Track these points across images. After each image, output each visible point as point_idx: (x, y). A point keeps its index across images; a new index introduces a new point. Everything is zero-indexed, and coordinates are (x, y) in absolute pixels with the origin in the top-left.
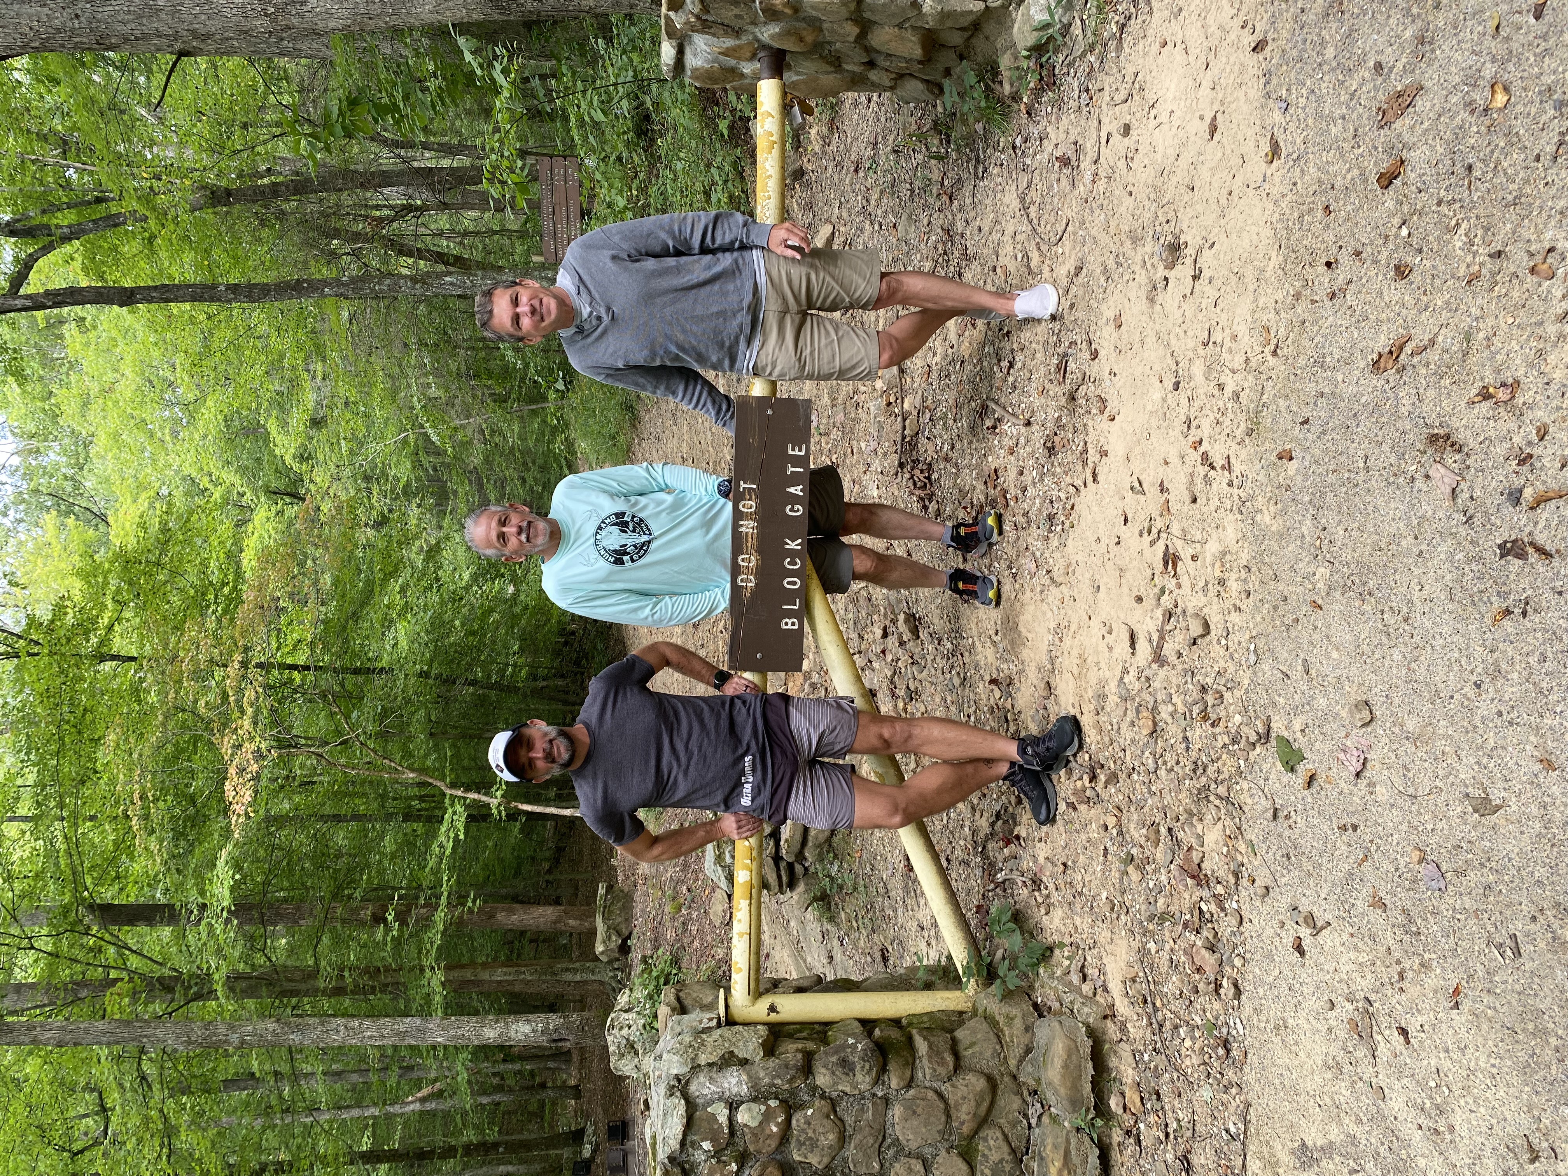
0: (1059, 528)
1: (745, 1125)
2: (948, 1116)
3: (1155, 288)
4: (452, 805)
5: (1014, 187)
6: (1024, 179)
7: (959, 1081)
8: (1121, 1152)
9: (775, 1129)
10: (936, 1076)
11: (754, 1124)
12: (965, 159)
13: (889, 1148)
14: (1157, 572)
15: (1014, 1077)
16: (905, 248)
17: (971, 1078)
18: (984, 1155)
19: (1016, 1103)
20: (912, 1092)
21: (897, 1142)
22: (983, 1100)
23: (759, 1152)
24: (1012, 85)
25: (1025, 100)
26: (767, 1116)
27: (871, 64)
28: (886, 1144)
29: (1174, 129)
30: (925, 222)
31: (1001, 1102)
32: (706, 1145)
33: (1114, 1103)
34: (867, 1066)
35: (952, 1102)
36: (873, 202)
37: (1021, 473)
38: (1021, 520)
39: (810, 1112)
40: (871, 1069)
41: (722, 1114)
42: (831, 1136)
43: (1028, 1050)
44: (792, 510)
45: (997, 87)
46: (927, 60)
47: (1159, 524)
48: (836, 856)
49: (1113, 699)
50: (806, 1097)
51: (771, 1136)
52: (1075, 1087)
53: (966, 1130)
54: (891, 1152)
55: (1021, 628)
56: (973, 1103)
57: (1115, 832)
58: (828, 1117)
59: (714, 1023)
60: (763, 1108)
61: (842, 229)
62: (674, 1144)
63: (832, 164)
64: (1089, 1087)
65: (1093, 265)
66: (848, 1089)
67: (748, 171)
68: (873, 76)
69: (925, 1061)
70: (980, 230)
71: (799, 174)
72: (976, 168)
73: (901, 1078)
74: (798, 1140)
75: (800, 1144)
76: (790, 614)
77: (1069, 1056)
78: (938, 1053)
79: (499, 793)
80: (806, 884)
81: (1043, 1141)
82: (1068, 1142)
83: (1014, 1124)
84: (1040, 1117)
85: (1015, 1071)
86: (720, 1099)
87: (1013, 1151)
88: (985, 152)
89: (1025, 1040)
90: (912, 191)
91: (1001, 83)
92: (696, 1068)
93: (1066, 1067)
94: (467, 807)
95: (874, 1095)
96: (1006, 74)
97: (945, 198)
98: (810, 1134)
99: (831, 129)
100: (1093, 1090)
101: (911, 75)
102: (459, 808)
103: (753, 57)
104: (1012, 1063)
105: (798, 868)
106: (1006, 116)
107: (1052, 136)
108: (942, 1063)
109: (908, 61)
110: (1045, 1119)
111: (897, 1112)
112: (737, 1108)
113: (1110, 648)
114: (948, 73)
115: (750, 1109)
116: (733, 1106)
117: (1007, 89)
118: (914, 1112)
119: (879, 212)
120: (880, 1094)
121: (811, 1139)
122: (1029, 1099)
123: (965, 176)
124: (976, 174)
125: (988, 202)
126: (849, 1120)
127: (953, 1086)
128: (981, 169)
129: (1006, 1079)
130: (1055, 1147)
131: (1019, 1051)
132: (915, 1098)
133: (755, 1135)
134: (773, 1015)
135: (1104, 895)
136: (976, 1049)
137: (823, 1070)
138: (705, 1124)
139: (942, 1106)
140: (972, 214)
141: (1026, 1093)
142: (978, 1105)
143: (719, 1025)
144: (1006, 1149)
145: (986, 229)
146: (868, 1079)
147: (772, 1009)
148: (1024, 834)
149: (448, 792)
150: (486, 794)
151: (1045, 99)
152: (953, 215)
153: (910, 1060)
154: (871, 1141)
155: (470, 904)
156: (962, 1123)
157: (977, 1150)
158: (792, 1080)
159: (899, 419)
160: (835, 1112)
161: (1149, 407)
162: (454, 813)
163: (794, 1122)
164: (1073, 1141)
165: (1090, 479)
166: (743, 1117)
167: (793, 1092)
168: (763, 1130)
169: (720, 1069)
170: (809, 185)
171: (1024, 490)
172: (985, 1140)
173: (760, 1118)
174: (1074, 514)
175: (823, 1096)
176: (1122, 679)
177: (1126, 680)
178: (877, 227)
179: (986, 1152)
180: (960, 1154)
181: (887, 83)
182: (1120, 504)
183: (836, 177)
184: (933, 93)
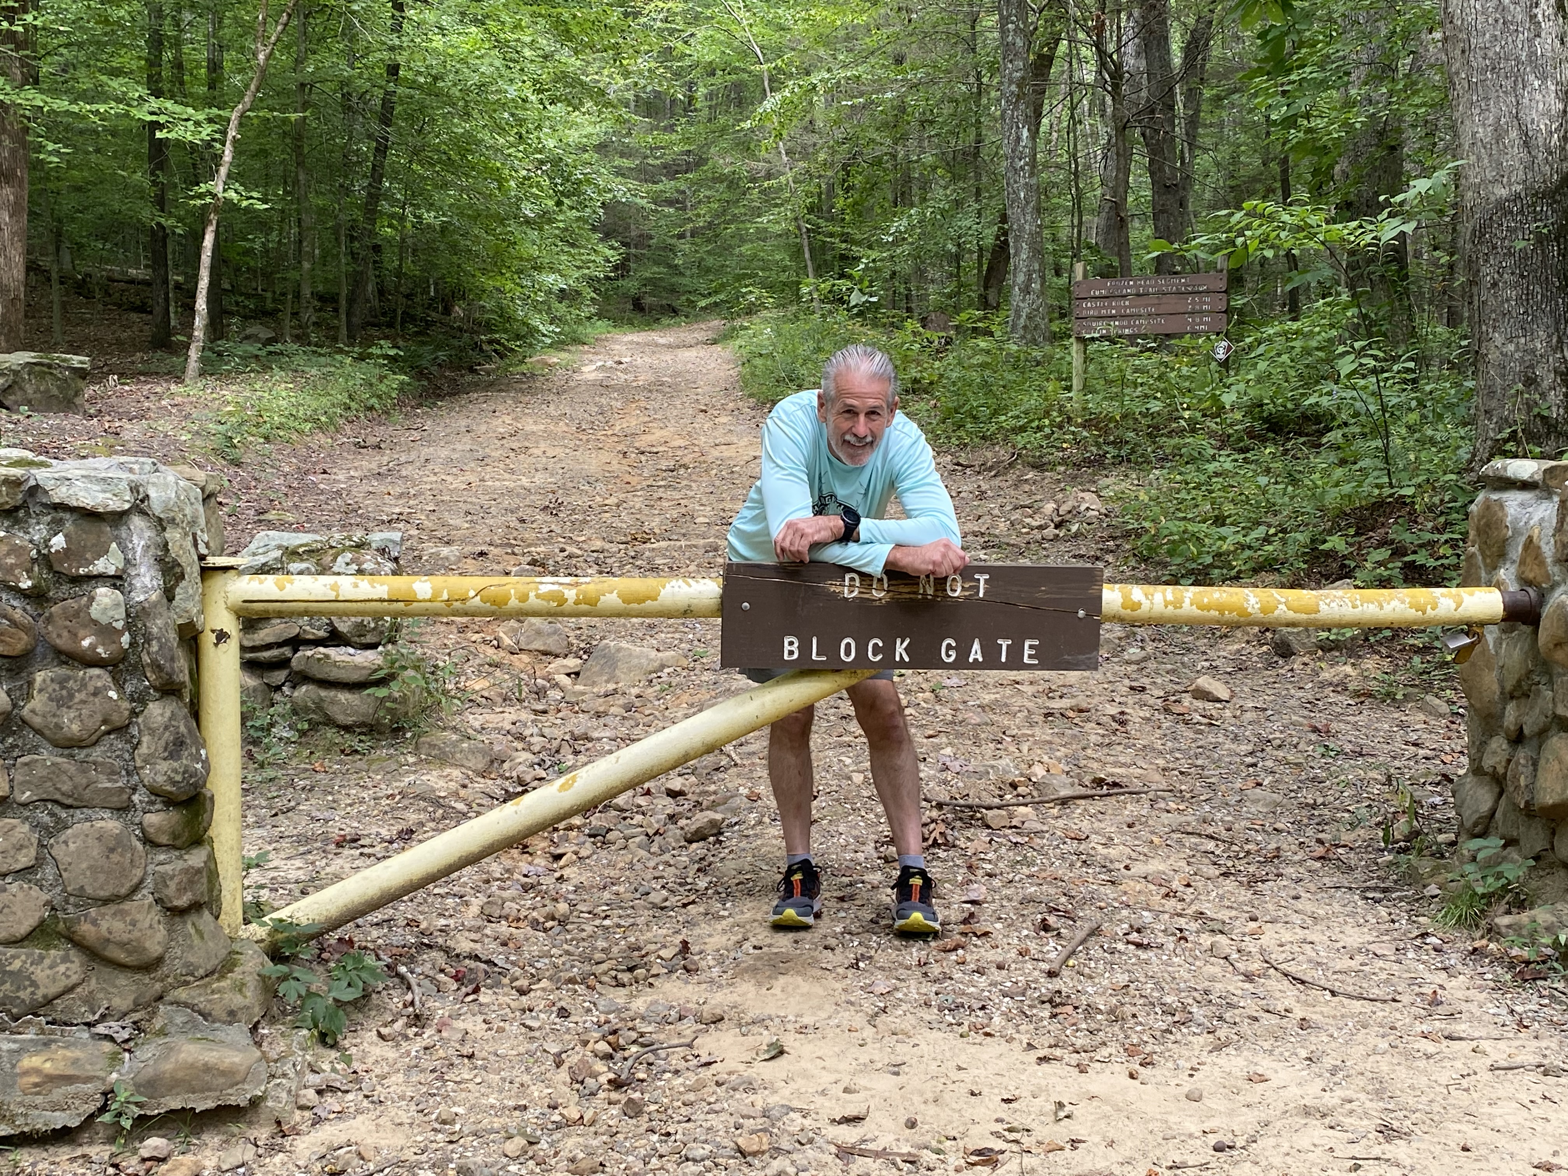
0: (949, 1019)
1: (92, 599)
2: (106, 901)
3: (1324, 1116)
4: (210, 121)
5: (1371, 939)
6: (1387, 950)
7: (155, 915)
8: (73, 1160)
9: (86, 643)
10: (163, 880)
11: (95, 611)
12: (1381, 873)
13: (52, 814)
14: (961, 1143)
15: (160, 998)
16: (1233, 799)
17: (161, 932)
18: (42, 958)
19: (121, 1003)
20: (139, 846)
21: (62, 826)
22: (130, 953)
23: (49, 620)
24: (1509, 927)
25: (1492, 946)
26: (106, 632)
27: (1518, 739)
28: (57, 810)
29: (1528, 1124)
30: (1279, 825)
31: (123, 980)
32: (58, 542)
33: (154, 1144)
34: (178, 778)
35: (127, 906)
36: (1280, 754)
37: (1000, 967)
38: (935, 970)
39: (113, 694)
40: (174, 783)
41: (106, 565)
42: (75, 728)
43: (205, 1016)
44: (949, 647)
45: (1503, 907)
46: (1530, 812)
47: (1027, 1141)
48: (303, 733)
49: (759, 1100)
50: (129, 688)
51: (75, 637)
52: (175, 1085)
53: (85, 929)
54: (47, 819)
55: (782, 980)
56: (125, 937)
57: (556, 1118)
58: (105, 722)
59: (203, 550)
60: (119, 625)
61: (1228, 713)
62: (60, 494)
63: (1311, 698)
64: (176, 1104)
65: (1316, 1041)
66: (144, 749)
67: (1271, 578)
68: (1498, 745)
69: (180, 865)
70: (1296, 898)
71: (1284, 651)
72: (1375, 889)
73: (159, 830)
74: (68, 679)
75: (62, 682)
76: (805, 649)
77: (223, 1073)
78: (191, 882)
79: (232, 194)
80: (255, 690)
81: (74, 1044)
82: (88, 1080)
83: (90, 1002)
84: (110, 1038)
85: (167, 998)
86: (127, 561)
87: (49, 1002)
88: (1401, 899)
89: (218, 1011)
90: (1314, 806)
91: (1508, 912)
92: (161, 524)
93: (207, 1069)
94: (208, 145)
95: (134, 790)
96: (1524, 917)
97: (1320, 851)
98: (78, 697)
99: (1357, 694)
100: (172, 1111)
101: (1500, 794)
102: (206, 131)
103: (1525, 582)
104: (182, 994)
105: (280, 676)
106: (1464, 922)
107: (1454, 983)
108: (182, 890)
109: (1531, 788)
110: (107, 1046)
111: (111, 824)
112: (115, 587)
113: (823, 1093)
114: (1511, 842)
115: (118, 605)
116: (117, 581)
117: (1504, 921)
118: (112, 850)
119: (1269, 763)
120: (136, 798)
121: (71, 696)
122: (128, 1021)
123: (1358, 874)
124: (1368, 889)
125: (1337, 907)
126: (97, 753)
127: (150, 906)
128: (1378, 895)
129: (158, 986)
130: (75, 1062)
131: (201, 1001)
132: (133, 849)
133: (77, 614)
134: (213, 638)
135: (460, 1110)
136: (196, 941)
137: (168, 714)
138: (91, 539)
139: (123, 891)
140: (1312, 887)
141: (136, 1016)
142: (122, 945)
143: (202, 558)
144: (53, 990)
145: (1298, 905)
146: (160, 779)
147: (222, 636)
148: (483, 999)
149: (234, 116)
150: (229, 176)
151: (1499, 970)
152: (1301, 862)
153: (178, 843)
154: (65, 788)
155: (51, 147)
156: (94, 923)
157: (48, 947)
158: (157, 667)
159: (997, 801)
160: (109, 733)
161: (1172, 1119)
162: (197, 124)
163: (96, 671)
164: (89, 1088)
165: (1041, 1053)
166: (104, 595)
167: (137, 669)
168: (85, 626)
169: (159, 560)
170: (1271, 665)
171: (980, 971)
172: (65, 959)
173: (104, 620)
174: (980, 1038)
175: (134, 713)
176: (792, 1110)
177: (792, 1115)
178: (1249, 760)
179: (47, 962)
180: (42, 922)
181: (1488, 762)
182: (1024, 1092)
183: (1292, 702)
184: (1475, 825)
